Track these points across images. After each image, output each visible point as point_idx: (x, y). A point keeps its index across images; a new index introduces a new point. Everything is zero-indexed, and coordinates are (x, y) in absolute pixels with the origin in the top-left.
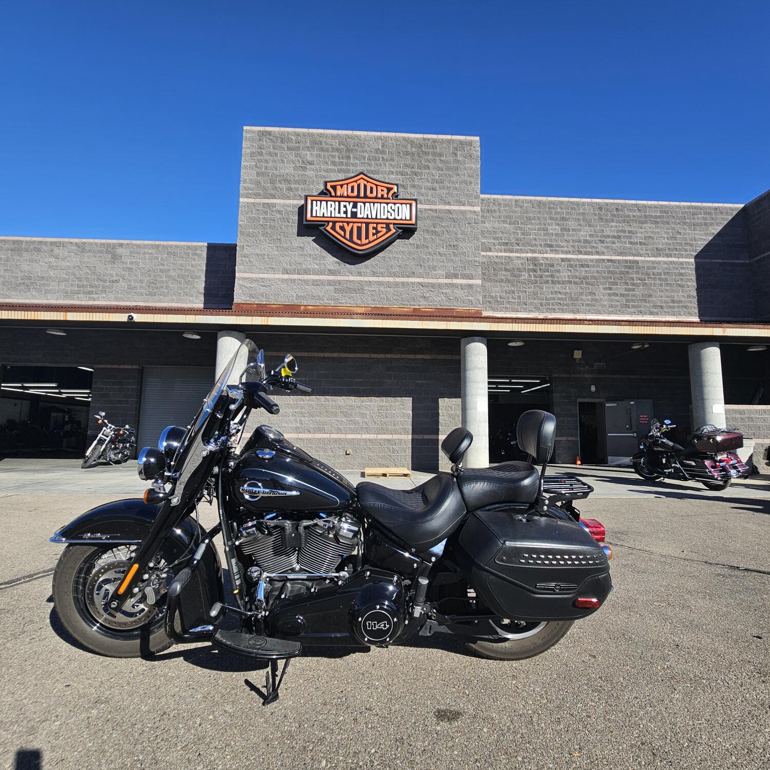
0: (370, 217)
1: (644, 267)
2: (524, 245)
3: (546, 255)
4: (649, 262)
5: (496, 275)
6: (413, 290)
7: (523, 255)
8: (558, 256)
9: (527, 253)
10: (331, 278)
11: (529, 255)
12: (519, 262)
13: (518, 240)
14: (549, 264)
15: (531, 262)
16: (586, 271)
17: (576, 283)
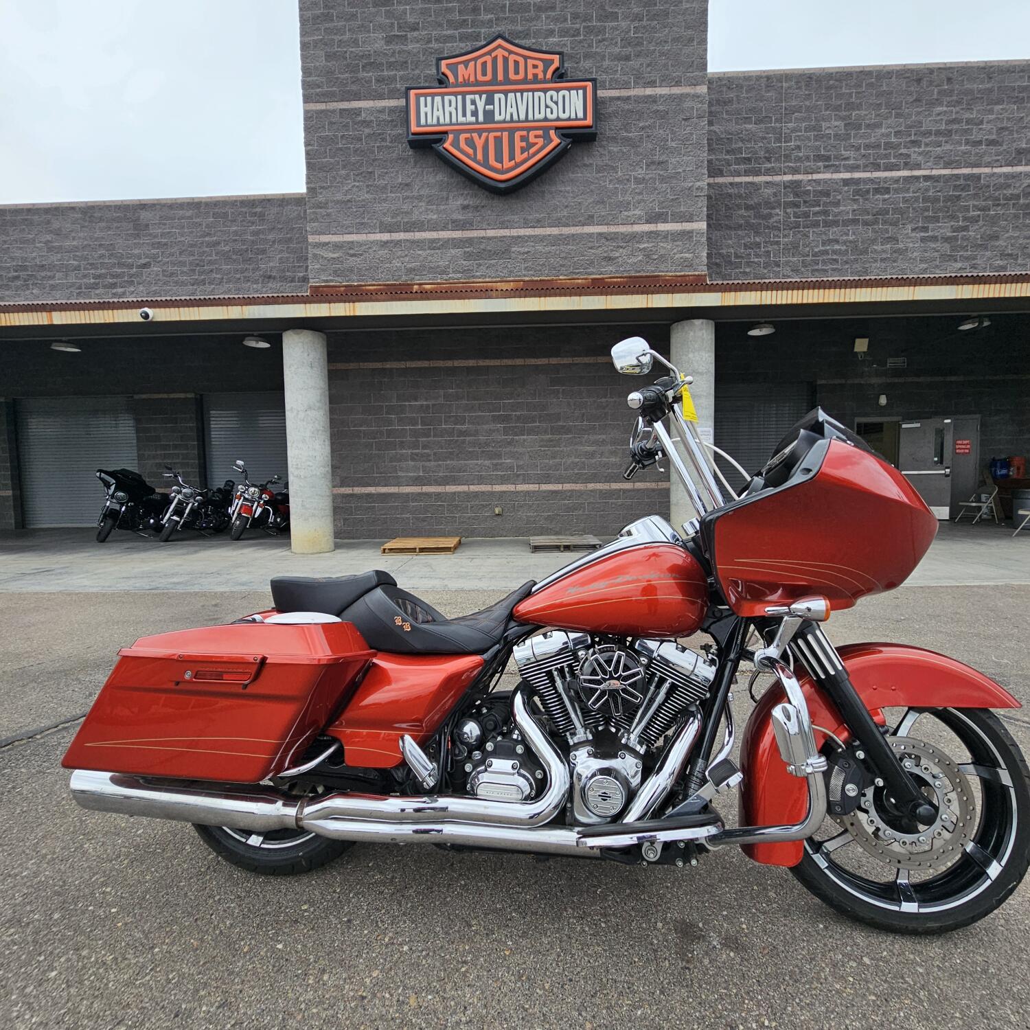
0: (515, 117)
1: (988, 186)
2: (778, 160)
3: (816, 176)
4: (1000, 175)
5: (729, 217)
6: (591, 248)
7: (777, 178)
8: (836, 176)
9: (785, 174)
10: (457, 234)
11: (788, 178)
12: (769, 191)
13: (767, 151)
14: (820, 192)
15: (790, 190)
16: (884, 200)
17: (866, 223)
